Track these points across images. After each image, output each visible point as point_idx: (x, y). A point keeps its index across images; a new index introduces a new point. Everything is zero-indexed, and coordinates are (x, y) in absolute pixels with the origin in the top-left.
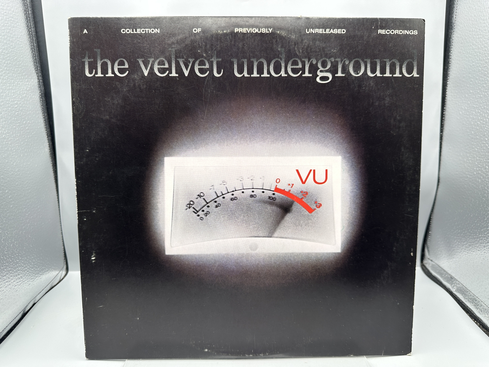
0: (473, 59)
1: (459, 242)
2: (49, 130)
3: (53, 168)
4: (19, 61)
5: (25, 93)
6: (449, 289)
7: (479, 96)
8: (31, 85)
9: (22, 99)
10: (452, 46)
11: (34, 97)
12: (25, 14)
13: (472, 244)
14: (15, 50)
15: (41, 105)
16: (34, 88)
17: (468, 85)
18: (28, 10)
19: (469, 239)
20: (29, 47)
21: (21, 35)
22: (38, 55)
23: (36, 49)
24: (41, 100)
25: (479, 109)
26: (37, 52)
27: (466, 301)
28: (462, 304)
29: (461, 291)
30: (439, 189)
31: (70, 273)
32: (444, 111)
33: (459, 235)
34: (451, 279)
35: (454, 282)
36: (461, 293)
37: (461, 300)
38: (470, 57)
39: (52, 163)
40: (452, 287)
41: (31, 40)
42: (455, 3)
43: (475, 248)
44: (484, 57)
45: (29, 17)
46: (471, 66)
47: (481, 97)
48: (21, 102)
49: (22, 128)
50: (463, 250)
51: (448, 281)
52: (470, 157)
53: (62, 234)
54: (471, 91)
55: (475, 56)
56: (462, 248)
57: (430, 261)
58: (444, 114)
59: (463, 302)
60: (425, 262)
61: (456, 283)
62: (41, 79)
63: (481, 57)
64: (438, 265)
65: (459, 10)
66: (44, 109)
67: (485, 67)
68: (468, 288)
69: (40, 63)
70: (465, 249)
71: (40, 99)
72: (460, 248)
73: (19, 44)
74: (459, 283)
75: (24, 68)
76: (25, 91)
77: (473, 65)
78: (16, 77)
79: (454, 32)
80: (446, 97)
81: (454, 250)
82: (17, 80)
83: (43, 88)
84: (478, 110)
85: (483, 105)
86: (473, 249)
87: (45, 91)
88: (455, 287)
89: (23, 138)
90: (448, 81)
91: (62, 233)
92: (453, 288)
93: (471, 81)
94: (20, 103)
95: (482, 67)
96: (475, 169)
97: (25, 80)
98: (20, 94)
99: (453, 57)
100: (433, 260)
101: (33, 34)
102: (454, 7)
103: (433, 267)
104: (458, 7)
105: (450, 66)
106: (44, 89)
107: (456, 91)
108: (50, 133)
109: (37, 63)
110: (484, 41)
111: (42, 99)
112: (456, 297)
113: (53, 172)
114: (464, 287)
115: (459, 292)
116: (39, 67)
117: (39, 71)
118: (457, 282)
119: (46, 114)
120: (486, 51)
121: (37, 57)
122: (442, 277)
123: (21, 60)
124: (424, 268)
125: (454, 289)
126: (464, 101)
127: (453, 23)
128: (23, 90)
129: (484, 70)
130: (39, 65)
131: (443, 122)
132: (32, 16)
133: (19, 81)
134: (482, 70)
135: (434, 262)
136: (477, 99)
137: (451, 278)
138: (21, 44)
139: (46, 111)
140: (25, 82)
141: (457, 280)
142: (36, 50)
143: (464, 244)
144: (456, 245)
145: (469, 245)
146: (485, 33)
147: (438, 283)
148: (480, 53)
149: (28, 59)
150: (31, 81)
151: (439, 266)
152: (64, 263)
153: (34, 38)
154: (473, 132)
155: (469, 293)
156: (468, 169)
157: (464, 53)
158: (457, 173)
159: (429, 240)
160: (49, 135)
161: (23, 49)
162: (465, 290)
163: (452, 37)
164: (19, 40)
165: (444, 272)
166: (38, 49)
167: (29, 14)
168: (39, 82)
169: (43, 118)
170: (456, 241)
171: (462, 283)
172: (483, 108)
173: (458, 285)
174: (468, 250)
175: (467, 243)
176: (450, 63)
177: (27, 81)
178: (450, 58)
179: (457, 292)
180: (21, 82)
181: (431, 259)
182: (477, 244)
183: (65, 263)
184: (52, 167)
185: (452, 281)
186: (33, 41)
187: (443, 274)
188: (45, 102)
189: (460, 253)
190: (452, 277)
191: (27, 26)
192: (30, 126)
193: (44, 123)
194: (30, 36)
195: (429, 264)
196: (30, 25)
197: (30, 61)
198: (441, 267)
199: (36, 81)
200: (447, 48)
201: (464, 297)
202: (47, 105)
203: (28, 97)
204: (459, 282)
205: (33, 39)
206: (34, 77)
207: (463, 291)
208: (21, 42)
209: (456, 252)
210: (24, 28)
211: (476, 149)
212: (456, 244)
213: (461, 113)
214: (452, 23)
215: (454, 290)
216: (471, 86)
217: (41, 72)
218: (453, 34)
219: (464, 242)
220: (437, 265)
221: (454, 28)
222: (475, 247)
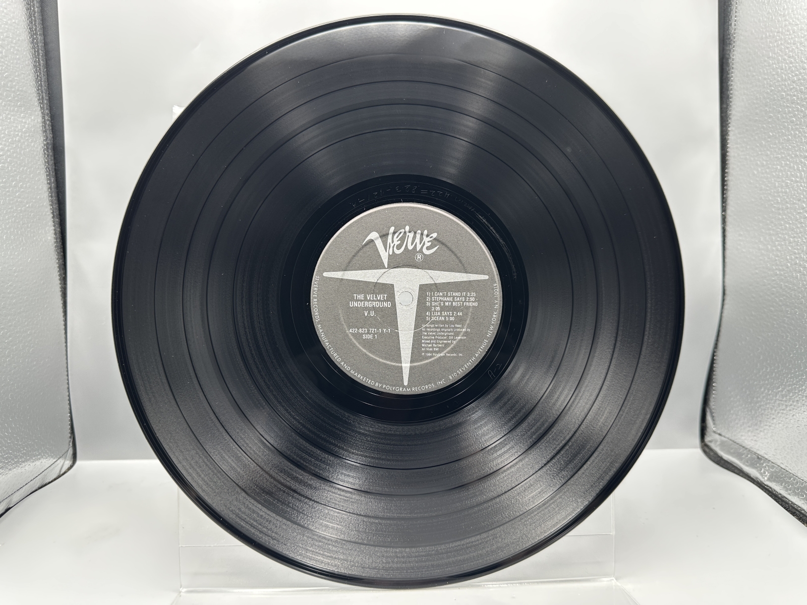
0: (771, 81)
1: (769, 390)
2: (56, 206)
3: (59, 271)
4: (11, 81)
5: (18, 135)
6: (757, 478)
7: (785, 139)
8: (29, 124)
9: (13, 144)
10: (733, 70)
11: (34, 146)
12: (27, 9)
13: (793, 387)
14: (6, 61)
15: (45, 162)
16: (34, 130)
17: (765, 126)
18: (34, 5)
19: (787, 380)
20: (30, 63)
21: (19, 40)
22: (46, 80)
23: (44, 70)
24: (45, 153)
25: (787, 159)
26: (44, 76)
27: (789, 494)
28: (783, 501)
29: (777, 478)
30: (726, 307)
31: (78, 463)
32: (726, 175)
33: (768, 377)
34: (758, 460)
35: (764, 465)
36: (777, 482)
37: (780, 494)
38: (765, 79)
39: (58, 263)
40: (761, 474)
41: (35, 53)
42: (733, 3)
43: (800, 393)
44: (789, 74)
45: (34, 17)
46: (767, 93)
47: (788, 140)
48: (11, 149)
49: (8, 191)
50: (778, 402)
51: (753, 465)
52: (778, 241)
53: (69, 391)
54: (771, 134)
55: (774, 75)
56: (776, 400)
57: (717, 437)
58: (726, 181)
59: (784, 497)
60: (707, 439)
61: (768, 466)
62: (48, 120)
63: (785, 74)
64: (733, 441)
65: (741, 11)
66: (50, 169)
67: (791, 89)
68: (791, 471)
69: (49, 93)
70: (781, 401)
71: (44, 151)
72: (772, 400)
73: (13, 53)
74: (773, 466)
75: (19, 94)
76: (18, 131)
77: (772, 91)
78: (5, 106)
79: (734, 47)
80: (727, 152)
81: (760, 406)
82: (6, 110)
83: (50, 136)
84: (784, 161)
85: (792, 152)
86: (797, 397)
87: (53, 141)
88: (767, 473)
89: (9, 209)
90: (729, 127)
91: (68, 388)
92: (762, 476)
93: (770, 117)
94: (8, 150)
95: (788, 90)
96: (788, 257)
97: (19, 115)
98: (9, 136)
99: (735, 87)
100: (723, 434)
101: (40, 45)
102: (731, 10)
103: (723, 444)
104: (739, 8)
105: (731, 102)
106: (53, 137)
107: (745, 140)
108: (58, 213)
109: (42, 92)
110: (788, 48)
111: (48, 152)
112: (770, 489)
113: (58, 278)
114: (783, 470)
115: (774, 481)
116: (46, 99)
117: (45, 105)
118: (770, 464)
119: (53, 180)
120: (791, 63)
121: (43, 83)
122: (740, 459)
123: (16, 80)
124: (707, 450)
125: (766, 476)
126: (760, 153)
127: (731, 35)
128: (15, 130)
129: (790, 95)
130: (45, 96)
131: (726, 193)
132: (40, 15)
133: (8, 114)
134: (788, 95)
135: (724, 437)
136: (783, 143)
137: (758, 458)
138: (17, 54)
139: (54, 174)
140: (19, 117)
141: (769, 461)
142: (43, 72)
143: (779, 392)
144: (763, 397)
145: (788, 391)
146: (787, 35)
147: (736, 471)
148: (782, 69)
149: (27, 80)
150: (31, 118)
151: (735, 442)
152: (69, 445)
153: (40, 51)
154: (779, 199)
155: (794, 480)
156: (776, 260)
157: (753, 76)
158: (757, 271)
159: (714, 398)
160: (55, 214)
161: (19, 63)
162: (785, 475)
163: (731, 56)
164: (14, 47)
165: (744, 451)
166: (45, 70)
167: (34, 10)
168: (44, 122)
169: (48, 183)
170: (762, 389)
171: (779, 464)
172: (793, 156)
173: (771, 470)
174: (786, 401)
175: (784, 389)
176: (731, 98)
177: (24, 118)
178: (731, 90)
179: (771, 481)
180: (13, 115)
181: (719, 432)
182: (802, 386)
183: (71, 444)
184: (58, 269)
185: (760, 464)
186: (38, 55)
187: (743, 454)
188: (52, 158)
189: (771, 409)
190: (760, 457)
191: (30, 28)
192: (23, 192)
193: (48, 192)
194: (34, 46)
195: (716, 441)
196: (36, 29)
197: (30, 85)
198: (738, 444)
199: (40, 119)
200: (725, 75)
201: (785, 487)
202: (55, 164)
203: (24, 142)
204: (772, 463)
205: (38, 51)
206: (36, 113)
207: (781, 478)
208: (18, 50)
209: (765, 410)
210: (25, 30)
211: (787, 226)
212: (764, 395)
213: (756, 172)
214: (729, 35)
215: (766, 478)
216: (770, 126)
217: (49, 108)
218: (732, 50)
219: (778, 387)
220: (731, 440)
221: (734, 42)
222: (799, 391)
